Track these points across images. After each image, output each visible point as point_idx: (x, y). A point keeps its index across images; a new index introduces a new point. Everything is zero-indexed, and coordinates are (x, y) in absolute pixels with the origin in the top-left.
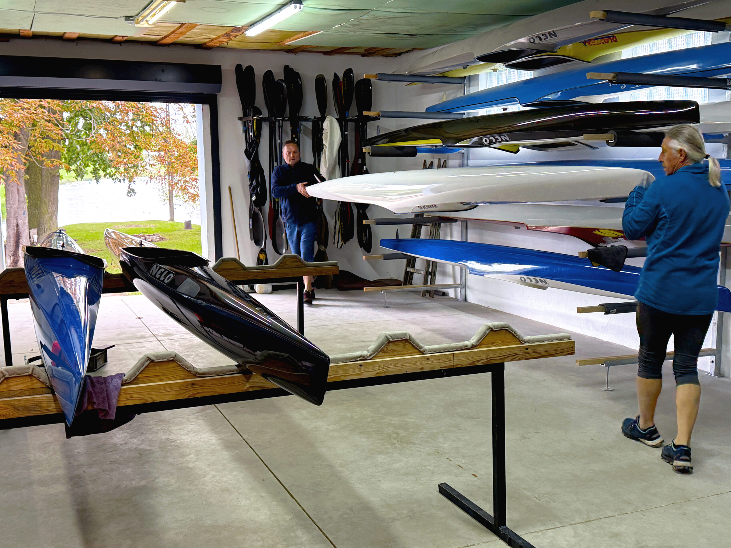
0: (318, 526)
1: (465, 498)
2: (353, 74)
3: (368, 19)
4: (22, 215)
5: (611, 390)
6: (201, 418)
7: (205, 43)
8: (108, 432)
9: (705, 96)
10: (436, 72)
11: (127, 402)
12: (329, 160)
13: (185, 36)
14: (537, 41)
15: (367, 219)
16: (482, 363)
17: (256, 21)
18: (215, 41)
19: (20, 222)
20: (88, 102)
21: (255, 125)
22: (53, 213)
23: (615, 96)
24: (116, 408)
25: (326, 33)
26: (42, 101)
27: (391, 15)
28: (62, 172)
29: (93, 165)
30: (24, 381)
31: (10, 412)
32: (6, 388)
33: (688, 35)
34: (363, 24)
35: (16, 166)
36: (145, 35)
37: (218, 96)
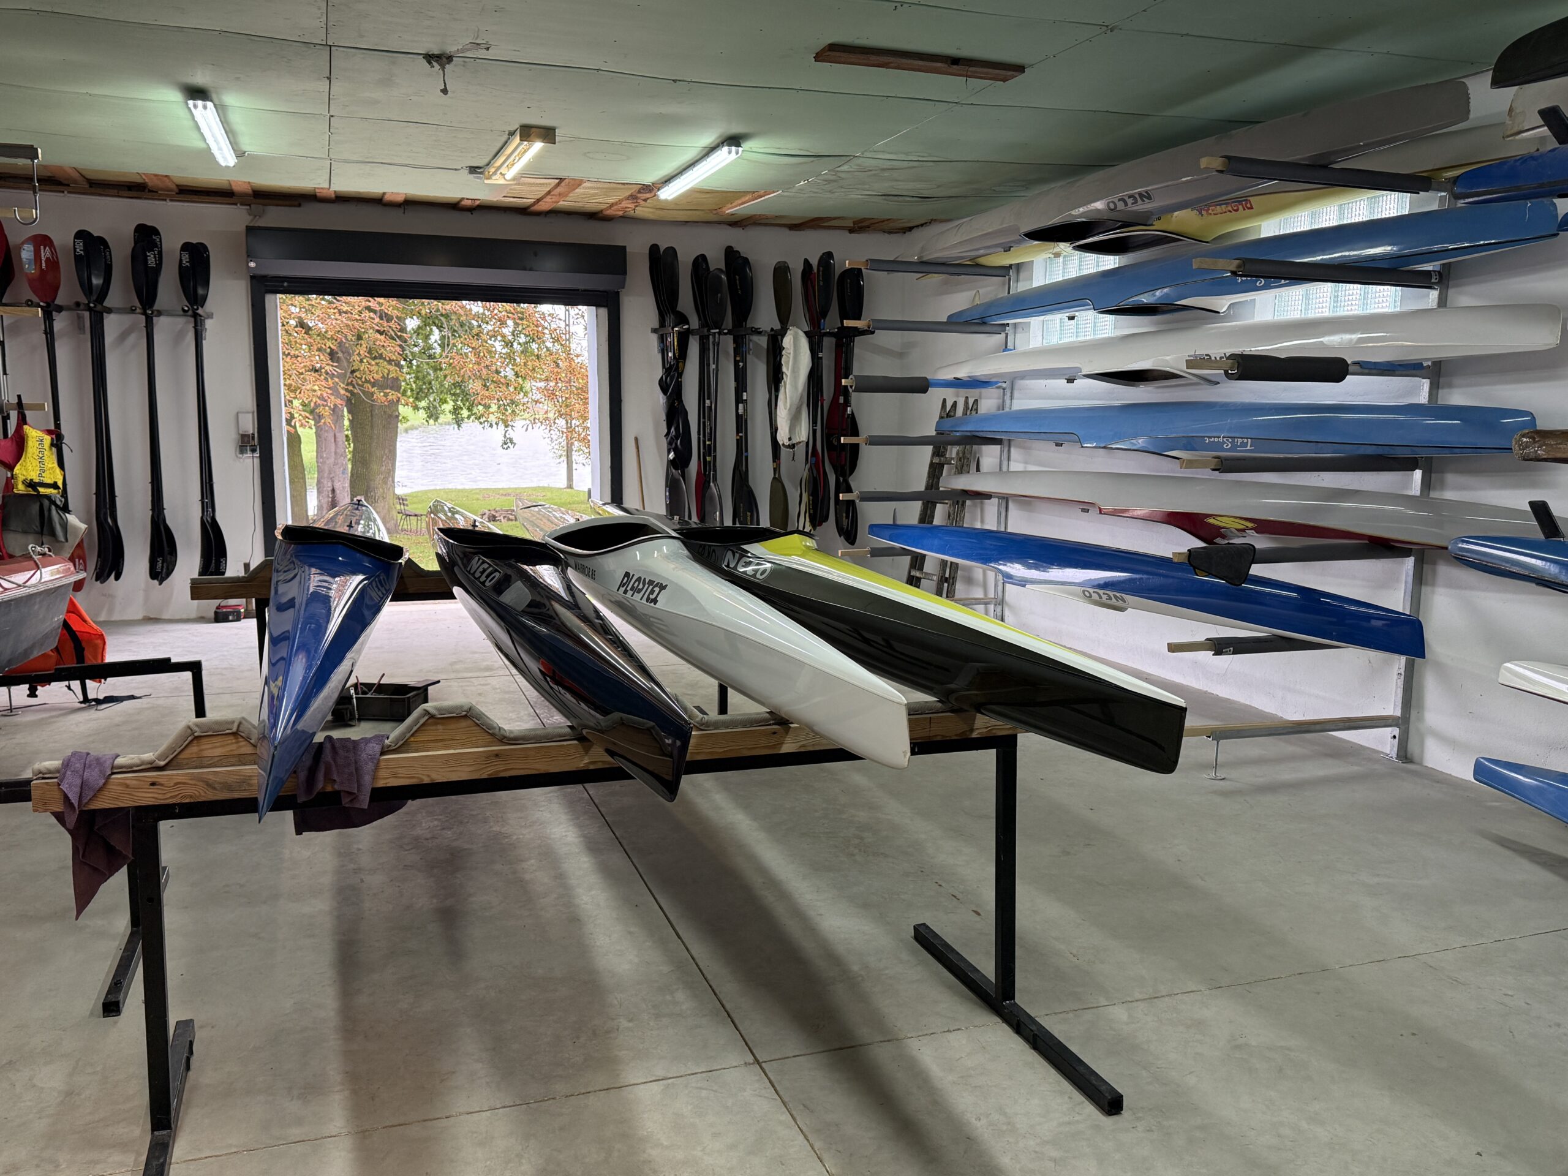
0: (711, 986)
1: (953, 950)
2: (834, 261)
3: (848, 172)
4: (341, 475)
5: (1221, 780)
6: (556, 800)
7: (602, 211)
8: (363, 827)
9: (1397, 299)
10: (962, 258)
11: (388, 781)
12: (791, 398)
13: (567, 199)
14: (1120, 206)
15: (849, 490)
16: (979, 733)
17: (672, 175)
18: (616, 207)
19: (337, 485)
20: (440, 304)
21: (676, 340)
22: (389, 473)
23: (1248, 299)
24: (370, 791)
25: (786, 194)
26: (370, 301)
27: (888, 164)
28: (403, 410)
29: (453, 401)
30: (225, 743)
31: (201, 791)
32: (196, 753)
33: (1372, 198)
34: (843, 179)
35: (329, 400)
36: (504, 197)
37: (620, 293)
